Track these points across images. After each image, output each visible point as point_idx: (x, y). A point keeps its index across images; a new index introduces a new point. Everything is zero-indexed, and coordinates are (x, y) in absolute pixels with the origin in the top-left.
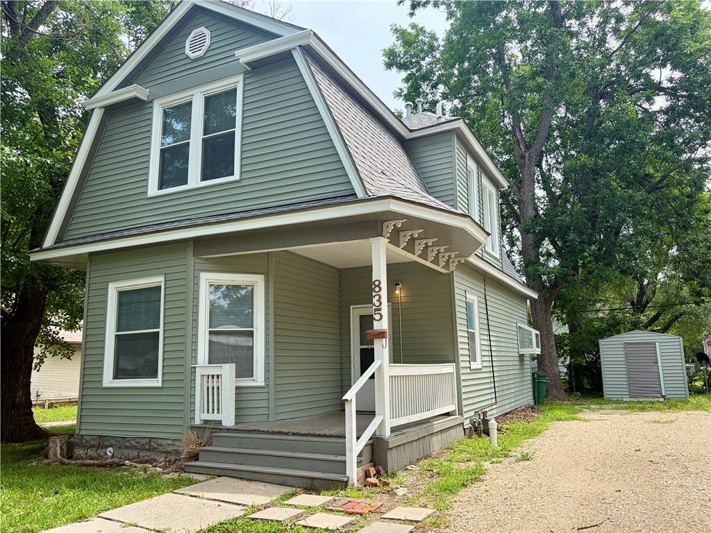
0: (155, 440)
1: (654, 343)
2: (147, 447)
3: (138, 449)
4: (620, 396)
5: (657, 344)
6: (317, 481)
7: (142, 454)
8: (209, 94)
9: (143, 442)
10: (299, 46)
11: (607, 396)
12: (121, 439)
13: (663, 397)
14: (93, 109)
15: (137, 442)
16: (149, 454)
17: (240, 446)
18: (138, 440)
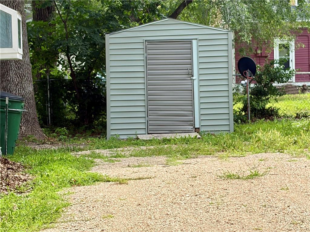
1: (190, 42)
4: (133, 132)
5: (194, 42)
11: (113, 133)
13: (197, 130)
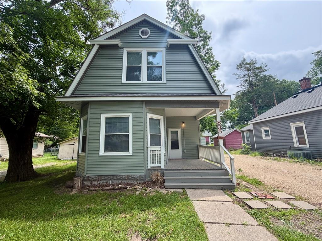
0: (130, 176)
2: (126, 179)
3: (121, 180)
6: (225, 186)
7: (123, 181)
8: (150, 51)
9: (124, 177)
10: (192, 44)
12: (111, 176)
14: (95, 44)
15: (121, 177)
16: (127, 181)
17: (177, 176)
18: (121, 176)
